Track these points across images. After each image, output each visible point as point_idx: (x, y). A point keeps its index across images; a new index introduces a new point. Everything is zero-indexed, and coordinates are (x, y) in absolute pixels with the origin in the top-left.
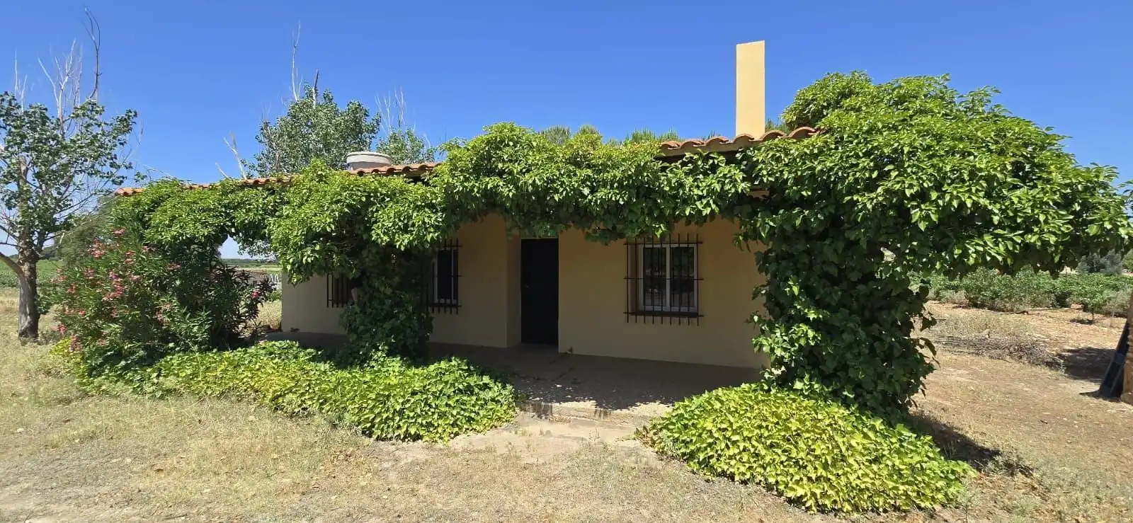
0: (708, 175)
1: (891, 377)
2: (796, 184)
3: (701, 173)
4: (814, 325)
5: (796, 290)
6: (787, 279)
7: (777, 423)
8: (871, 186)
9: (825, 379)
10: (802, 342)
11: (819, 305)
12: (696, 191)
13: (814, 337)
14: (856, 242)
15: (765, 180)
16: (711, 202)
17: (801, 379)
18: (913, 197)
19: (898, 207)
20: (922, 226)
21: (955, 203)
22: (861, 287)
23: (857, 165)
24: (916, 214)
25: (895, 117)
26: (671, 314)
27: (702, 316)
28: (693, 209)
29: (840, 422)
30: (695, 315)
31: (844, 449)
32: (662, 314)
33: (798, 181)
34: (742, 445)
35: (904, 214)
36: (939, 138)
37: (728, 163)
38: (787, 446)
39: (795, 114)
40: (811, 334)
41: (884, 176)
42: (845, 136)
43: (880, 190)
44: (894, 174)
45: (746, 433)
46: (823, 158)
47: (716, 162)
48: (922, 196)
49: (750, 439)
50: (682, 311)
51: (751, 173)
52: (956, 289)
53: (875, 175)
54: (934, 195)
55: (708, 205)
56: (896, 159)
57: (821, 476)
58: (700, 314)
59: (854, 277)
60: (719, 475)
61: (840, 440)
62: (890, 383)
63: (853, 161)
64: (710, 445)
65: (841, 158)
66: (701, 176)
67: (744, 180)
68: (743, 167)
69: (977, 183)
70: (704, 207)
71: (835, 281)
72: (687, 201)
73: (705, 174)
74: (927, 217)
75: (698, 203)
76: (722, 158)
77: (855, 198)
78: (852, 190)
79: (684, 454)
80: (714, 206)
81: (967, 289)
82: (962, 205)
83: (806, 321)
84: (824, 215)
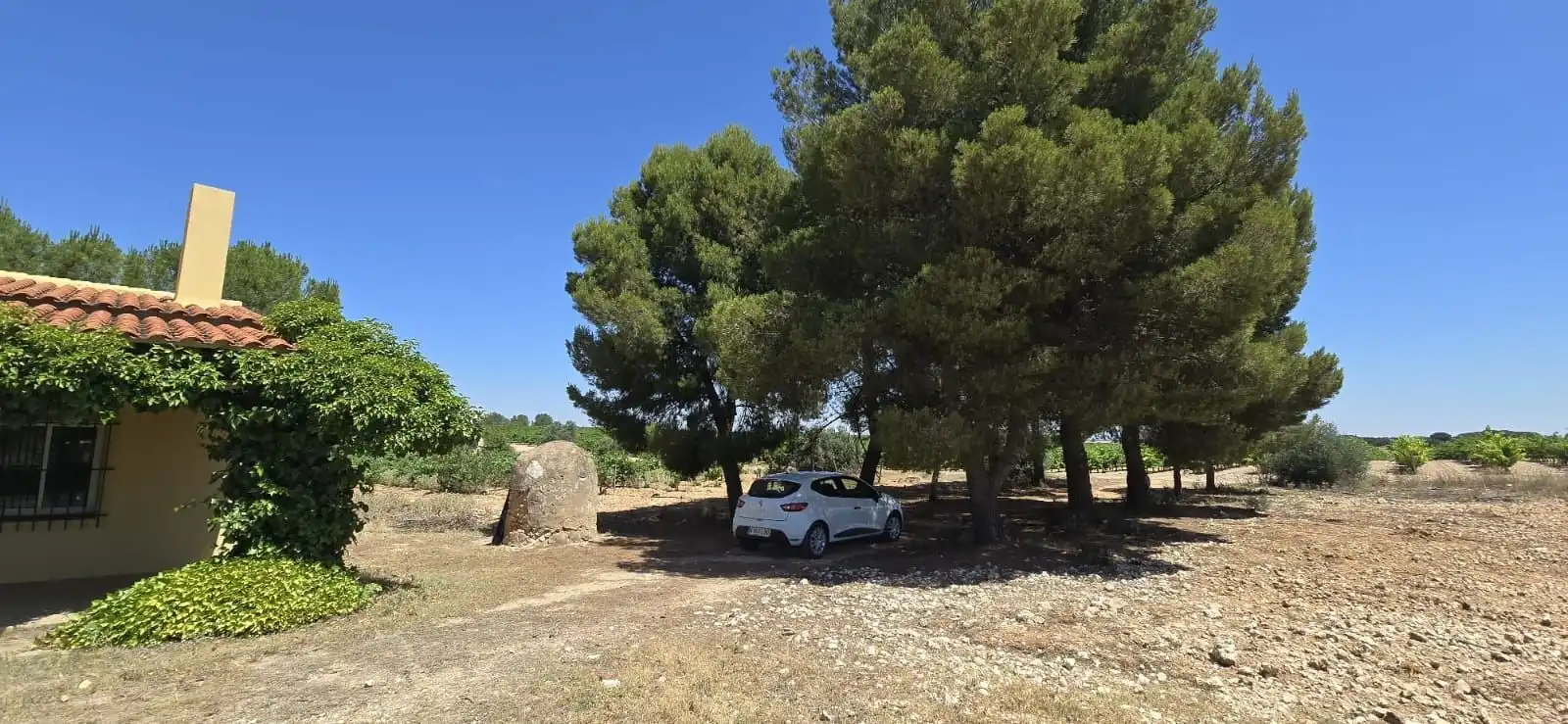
0: (179, 368)
1: (331, 532)
2: (272, 388)
3: (170, 365)
4: (275, 499)
5: (260, 472)
6: (253, 464)
7: (230, 583)
8: (330, 399)
9: (277, 542)
10: (261, 514)
11: (279, 483)
12: (164, 384)
13: (273, 509)
14: (316, 435)
15: (244, 383)
16: (181, 395)
17: (256, 547)
18: (355, 410)
19: (345, 416)
20: (359, 428)
21: (379, 416)
22: (316, 469)
23: (322, 383)
24: (356, 420)
25: (350, 351)
26: (51, 518)
27: (104, 515)
28: (157, 399)
29: (287, 571)
30: (95, 515)
31: (287, 588)
32: (35, 518)
33: (273, 386)
34: (191, 609)
35: (349, 418)
36: (376, 373)
37: (204, 360)
38: (236, 597)
39: (275, 325)
40: (270, 506)
41: (339, 393)
42: (316, 361)
43: (335, 403)
44: (345, 393)
45: (196, 599)
46: (298, 374)
47: (191, 358)
48: (361, 409)
49: (200, 603)
50: (71, 512)
51: (229, 371)
52: (429, 472)
53: (333, 392)
54: (368, 409)
55: (177, 396)
56: (347, 383)
57: (268, 609)
58: (102, 513)
59: (311, 461)
60: (164, 641)
61: (285, 582)
62: (329, 535)
63: (319, 379)
64: (153, 619)
65: (311, 376)
66: (170, 369)
67: (220, 378)
68: (220, 366)
69: (392, 404)
70: (172, 399)
71: (296, 464)
72: (150, 390)
73: (175, 367)
74: (362, 423)
75: (164, 394)
76: (197, 355)
77: (318, 406)
78: (317, 400)
79: (115, 639)
80: (183, 399)
81: (441, 472)
82: (383, 416)
83: (267, 497)
84: (292, 414)
